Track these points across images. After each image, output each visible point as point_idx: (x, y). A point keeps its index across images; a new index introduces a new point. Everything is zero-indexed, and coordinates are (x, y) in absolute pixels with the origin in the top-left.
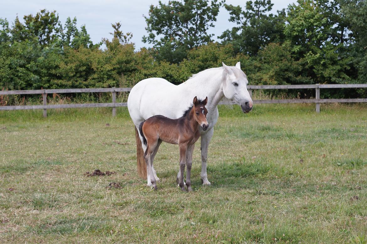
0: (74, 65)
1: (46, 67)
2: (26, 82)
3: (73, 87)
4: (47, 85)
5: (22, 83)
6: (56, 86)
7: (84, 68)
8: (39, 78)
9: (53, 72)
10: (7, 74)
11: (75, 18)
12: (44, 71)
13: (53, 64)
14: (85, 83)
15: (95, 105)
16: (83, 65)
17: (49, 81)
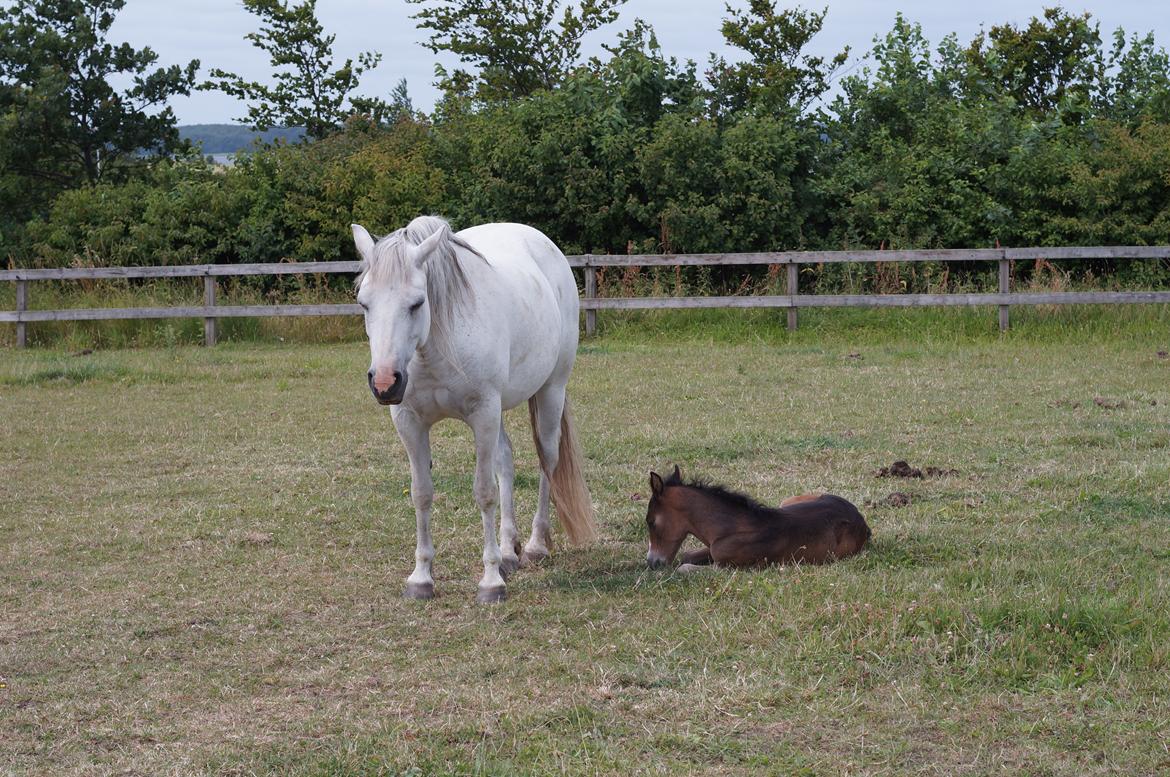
0: (1117, 175)
1: (1033, 181)
2: (973, 224)
3: (1107, 240)
4: (1032, 234)
5: (961, 227)
6: (1059, 238)
7: (1147, 184)
8: (1009, 213)
9: (1053, 192)
10: (921, 199)
11: (1149, 35)
12: (1028, 191)
13: (1055, 170)
14: (1144, 229)
15: (1154, 297)
16: (1144, 177)
17: (1039, 223)
